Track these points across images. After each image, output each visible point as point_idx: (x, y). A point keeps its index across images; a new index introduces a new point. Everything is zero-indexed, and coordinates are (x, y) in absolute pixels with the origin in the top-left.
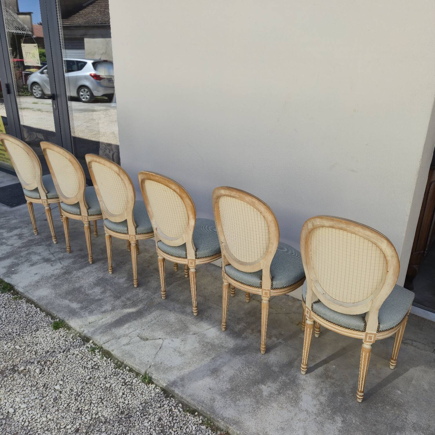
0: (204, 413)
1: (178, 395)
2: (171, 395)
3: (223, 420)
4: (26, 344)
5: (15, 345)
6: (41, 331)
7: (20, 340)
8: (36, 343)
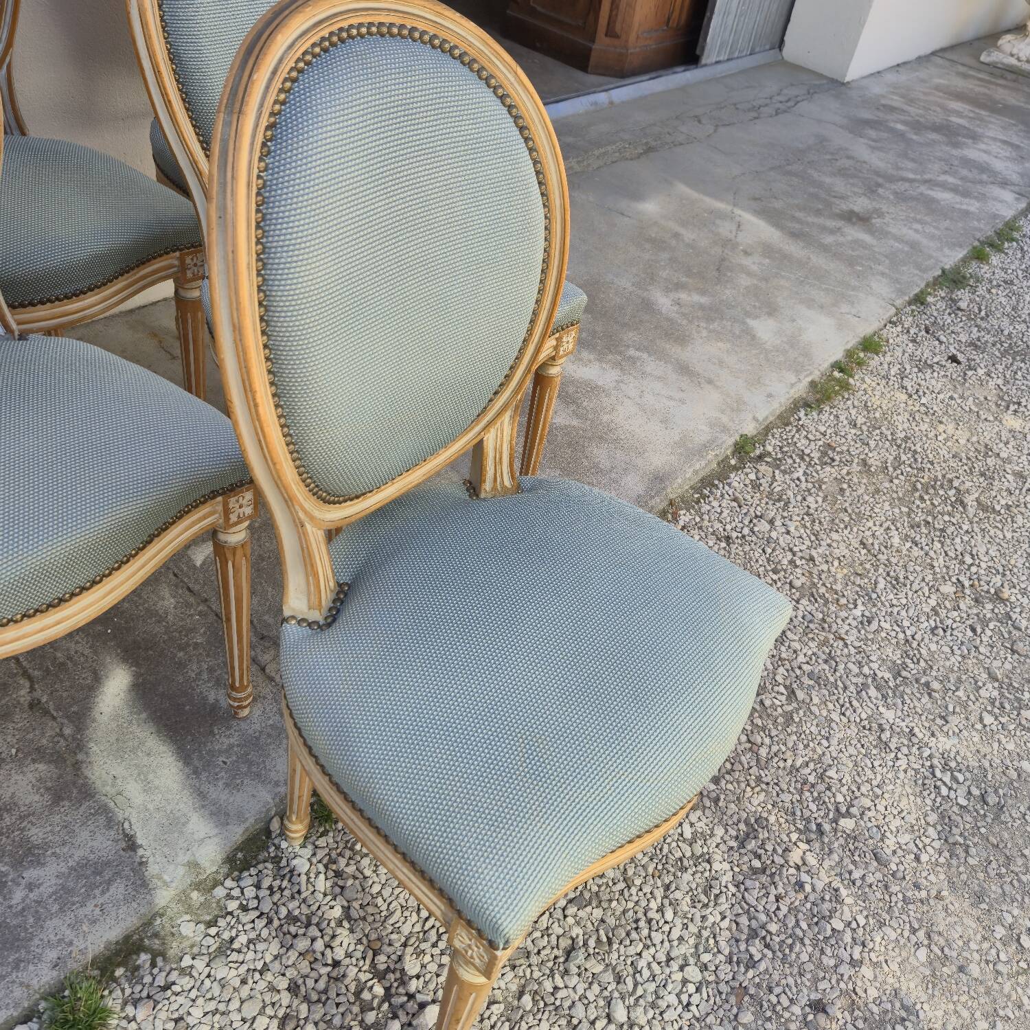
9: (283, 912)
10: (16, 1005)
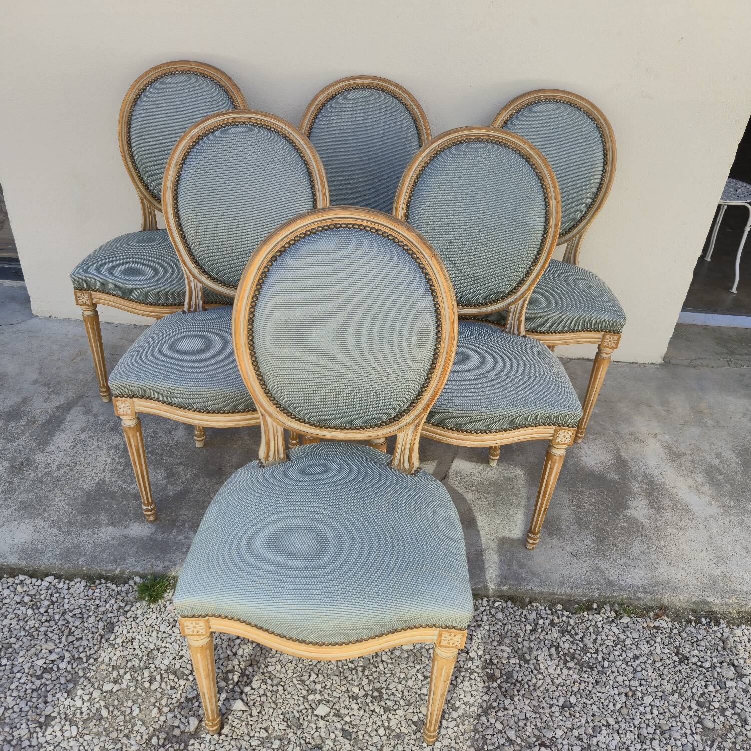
0: (608, 597)
1: (542, 593)
2: (527, 600)
3: (645, 592)
4: (124, 671)
5: (96, 687)
6: (123, 623)
7: (94, 668)
8: (145, 653)
10: (144, 569)
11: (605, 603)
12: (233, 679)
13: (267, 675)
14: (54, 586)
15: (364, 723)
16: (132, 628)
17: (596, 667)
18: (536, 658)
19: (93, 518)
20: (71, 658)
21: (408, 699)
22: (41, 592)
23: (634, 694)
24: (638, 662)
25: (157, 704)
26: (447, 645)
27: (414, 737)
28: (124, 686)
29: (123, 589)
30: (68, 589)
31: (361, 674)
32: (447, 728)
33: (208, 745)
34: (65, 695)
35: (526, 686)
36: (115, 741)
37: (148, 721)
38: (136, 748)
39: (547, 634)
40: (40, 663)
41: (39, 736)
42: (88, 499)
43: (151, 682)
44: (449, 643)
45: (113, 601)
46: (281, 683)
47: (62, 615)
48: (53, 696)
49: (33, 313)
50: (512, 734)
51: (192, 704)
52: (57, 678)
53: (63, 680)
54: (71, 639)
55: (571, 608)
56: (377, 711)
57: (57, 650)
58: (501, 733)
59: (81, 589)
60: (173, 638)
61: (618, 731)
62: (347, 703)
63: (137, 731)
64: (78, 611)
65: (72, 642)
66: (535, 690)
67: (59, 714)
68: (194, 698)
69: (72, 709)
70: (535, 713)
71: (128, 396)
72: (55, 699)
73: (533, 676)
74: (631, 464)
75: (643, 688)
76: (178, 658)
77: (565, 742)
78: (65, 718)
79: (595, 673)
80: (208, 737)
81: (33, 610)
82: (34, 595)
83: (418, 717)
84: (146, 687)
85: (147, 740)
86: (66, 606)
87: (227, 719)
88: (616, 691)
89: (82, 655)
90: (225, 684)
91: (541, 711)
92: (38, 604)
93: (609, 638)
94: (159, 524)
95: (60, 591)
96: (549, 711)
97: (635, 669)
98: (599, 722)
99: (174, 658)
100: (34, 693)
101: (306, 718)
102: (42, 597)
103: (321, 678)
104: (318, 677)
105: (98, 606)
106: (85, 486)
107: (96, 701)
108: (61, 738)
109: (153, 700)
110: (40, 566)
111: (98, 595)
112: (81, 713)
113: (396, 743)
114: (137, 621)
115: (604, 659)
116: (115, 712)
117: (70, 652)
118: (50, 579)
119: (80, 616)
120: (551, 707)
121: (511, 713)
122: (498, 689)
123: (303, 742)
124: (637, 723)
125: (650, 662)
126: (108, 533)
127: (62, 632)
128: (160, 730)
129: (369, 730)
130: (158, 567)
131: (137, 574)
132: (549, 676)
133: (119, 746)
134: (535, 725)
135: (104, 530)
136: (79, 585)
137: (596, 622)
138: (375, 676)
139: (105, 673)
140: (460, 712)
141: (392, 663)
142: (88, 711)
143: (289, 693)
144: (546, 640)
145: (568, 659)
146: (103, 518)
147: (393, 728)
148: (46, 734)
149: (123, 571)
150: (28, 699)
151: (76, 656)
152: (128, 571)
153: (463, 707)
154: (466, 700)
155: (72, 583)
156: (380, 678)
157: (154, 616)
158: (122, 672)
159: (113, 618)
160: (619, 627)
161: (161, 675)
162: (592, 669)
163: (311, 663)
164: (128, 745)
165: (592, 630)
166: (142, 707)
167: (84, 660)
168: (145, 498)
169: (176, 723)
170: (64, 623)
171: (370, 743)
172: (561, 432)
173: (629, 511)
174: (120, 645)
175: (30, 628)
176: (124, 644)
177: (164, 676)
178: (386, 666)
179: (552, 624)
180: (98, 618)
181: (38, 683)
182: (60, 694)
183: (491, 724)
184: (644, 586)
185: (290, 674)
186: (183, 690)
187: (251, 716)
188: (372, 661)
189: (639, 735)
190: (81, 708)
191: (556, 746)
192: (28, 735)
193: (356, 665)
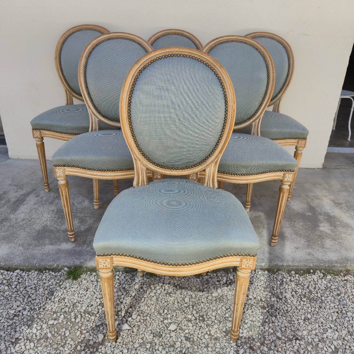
0: (318, 266)
1: (283, 266)
2: (275, 270)
3: (336, 262)
4: (60, 314)
5: (44, 322)
6: (59, 290)
7: (43, 313)
8: (72, 304)
9: (124, 286)
10: (70, 264)
11: (316, 270)
12: (121, 315)
13: (140, 311)
14: (20, 275)
15: (197, 333)
16: (64, 293)
17: (318, 300)
18: (285, 297)
19: (41, 242)
20: (30, 309)
21: (219, 320)
22: (13, 278)
23: (341, 312)
24: (340, 297)
25: (80, 329)
26: (245, 267)
27: (225, 339)
28: (60, 321)
29: (59, 274)
30: (28, 276)
31: (191, 309)
32: (242, 333)
33: (109, 348)
34: (27, 327)
35: (282, 311)
36: (56, 349)
37: (75, 338)
38: (68, 352)
39: (289, 286)
40: (12, 312)
41: (11, 349)
42: (38, 234)
43: (75, 318)
44: (246, 266)
45: (53, 280)
46: (148, 315)
47: (25, 288)
48: (20, 328)
49: (10, 157)
50: (279, 334)
51: (99, 328)
52: (22, 319)
53: (25, 320)
54: (30, 299)
55: (299, 273)
56: (203, 326)
57: (22, 305)
58: (273, 334)
59: (35, 276)
60: (87, 297)
61: (337, 330)
62: (186, 323)
63: (69, 344)
64: (34, 286)
65: (30, 301)
66: (287, 312)
67: (23, 337)
68: (100, 325)
69: (31, 334)
70: (290, 324)
71: (62, 166)
72: (21, 329)
73: (285, 306)
74: (317, 208)
75: (346, 309)
76: (90, 306)
77: (309, 337)
78: (26, 339)
79: (318, 303)
80: (109, 344)
81: (8, 287)
82: (9, 280)
83: (226, 328)
84: (73, 321)
85: (74, 348)
86: (27, 284)
87: (119, 334)
88: (332, 311)
89: (36, 307)
90: (117, 317)
91: (293, 322)
92: (11, 284)
93: (322, 286)
94: (77, 243)
95: (23, 277)
96: (298, 322)
97: (339, 300)
98: (326, 326)
99: (88, 306)
100: (9, 327)
101: (164, 332)
102: (13, 280)
103: (170, 312)
104: (168, 311)
105: (44, 283)
106: (37, 228)
107: (44, 329)
108: (25, 349)
109: (77, 327)
110: (12, 265)
111: (45, 278)
112: (36, 336)
113: (215, 342)
114: (67, 289)
115: (322, 296)
116: (56, 334)
117: (29, 306)
118: (18, 271)
119: (35, 288)
120: (298, 320)
121: (276, 324)
122: (267, 313)
123: (163, 344)
124: (346, 325)
125: (346, 296)
126: (49, 248)
127: (25, 297)
128: (82, 342)
129: (199, 336)
130: (77, 262)
131: (66, 266)
132: (294, 305)
133: (58, 351)
134: (291, 330)
135: (47, 247)
136: (34, 274)
137: (314, 279)
138: (199, 309)
139: (49, 315)
140: (249, 325)
141: (208, 303)
142: (40, 335)
143: (153, 320)
144: (289, 288)
145: (303, 297)
146: (47, 241)
147: (213, 334)
148: (16, 347)
149: (58, 265)
150: (5, 330)
151: (33, 308)
152: (61, 265)
153: (250, 322)
154: (251, 319)
155: (30, 273)
156: (203, 310)
157: (76, 286)
158: (59, 314)
159: (53, 289)
160: (326, 281)
161: (81, 315)
162: (316, 301)
163: (164, 305)
164: (64, 351)
165: (312, 283)
166: (71, 331)
167: (37, 309)
168: (70, 228)
169: (91, 338)
170: (26, 292)
171: (201, 343)
172: (287, 175)
173: (320, 228)
174: (58, 301)
175: (7, 295)
176: (60, 301)
177: (83, 315)
178: (204, 304)
179: (291, 281)
180: (45, 289)
181: (11, 322)
182: (24, 327)
183: (267, 330)
184: (336, 260)
185: (153, 310)
186: (93, 322)
187: (133, 332)
188: (197, 302)
189: (349, 332)
190: (36, 333)
191: (305, 339)
192: (5, 348)
193: (189, 305)
